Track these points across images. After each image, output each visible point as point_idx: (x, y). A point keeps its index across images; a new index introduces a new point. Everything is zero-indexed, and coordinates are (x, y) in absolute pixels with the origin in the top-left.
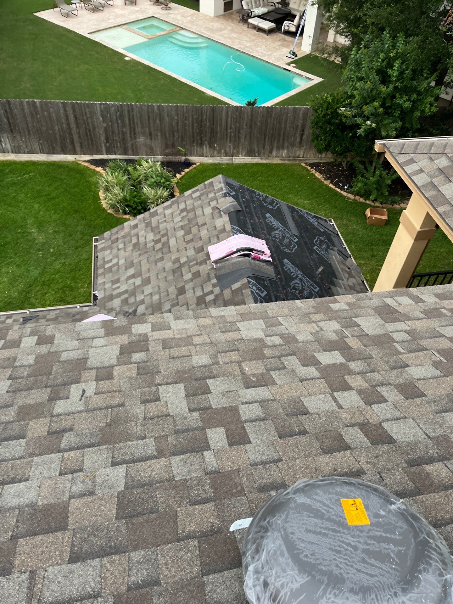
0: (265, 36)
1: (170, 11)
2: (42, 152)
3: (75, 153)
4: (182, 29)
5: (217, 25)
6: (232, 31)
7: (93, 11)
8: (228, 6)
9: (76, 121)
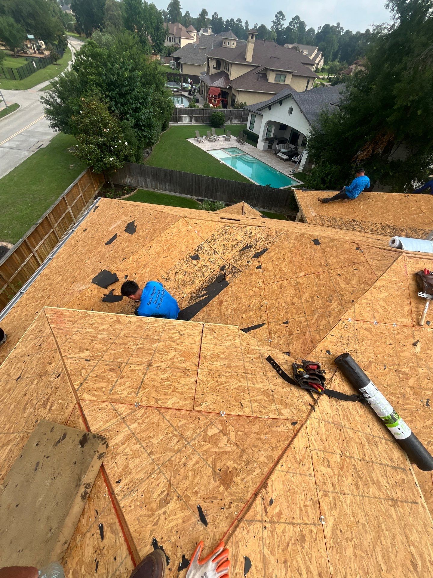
0: (283, 161)
1: (244, 146)
2: (180, 193)
3: (192, 195)
4: (248, 154)
5: (263, 154)
6: (269, 158)
7: (211, 141)
8: (270, 147)
9: (195, 182)
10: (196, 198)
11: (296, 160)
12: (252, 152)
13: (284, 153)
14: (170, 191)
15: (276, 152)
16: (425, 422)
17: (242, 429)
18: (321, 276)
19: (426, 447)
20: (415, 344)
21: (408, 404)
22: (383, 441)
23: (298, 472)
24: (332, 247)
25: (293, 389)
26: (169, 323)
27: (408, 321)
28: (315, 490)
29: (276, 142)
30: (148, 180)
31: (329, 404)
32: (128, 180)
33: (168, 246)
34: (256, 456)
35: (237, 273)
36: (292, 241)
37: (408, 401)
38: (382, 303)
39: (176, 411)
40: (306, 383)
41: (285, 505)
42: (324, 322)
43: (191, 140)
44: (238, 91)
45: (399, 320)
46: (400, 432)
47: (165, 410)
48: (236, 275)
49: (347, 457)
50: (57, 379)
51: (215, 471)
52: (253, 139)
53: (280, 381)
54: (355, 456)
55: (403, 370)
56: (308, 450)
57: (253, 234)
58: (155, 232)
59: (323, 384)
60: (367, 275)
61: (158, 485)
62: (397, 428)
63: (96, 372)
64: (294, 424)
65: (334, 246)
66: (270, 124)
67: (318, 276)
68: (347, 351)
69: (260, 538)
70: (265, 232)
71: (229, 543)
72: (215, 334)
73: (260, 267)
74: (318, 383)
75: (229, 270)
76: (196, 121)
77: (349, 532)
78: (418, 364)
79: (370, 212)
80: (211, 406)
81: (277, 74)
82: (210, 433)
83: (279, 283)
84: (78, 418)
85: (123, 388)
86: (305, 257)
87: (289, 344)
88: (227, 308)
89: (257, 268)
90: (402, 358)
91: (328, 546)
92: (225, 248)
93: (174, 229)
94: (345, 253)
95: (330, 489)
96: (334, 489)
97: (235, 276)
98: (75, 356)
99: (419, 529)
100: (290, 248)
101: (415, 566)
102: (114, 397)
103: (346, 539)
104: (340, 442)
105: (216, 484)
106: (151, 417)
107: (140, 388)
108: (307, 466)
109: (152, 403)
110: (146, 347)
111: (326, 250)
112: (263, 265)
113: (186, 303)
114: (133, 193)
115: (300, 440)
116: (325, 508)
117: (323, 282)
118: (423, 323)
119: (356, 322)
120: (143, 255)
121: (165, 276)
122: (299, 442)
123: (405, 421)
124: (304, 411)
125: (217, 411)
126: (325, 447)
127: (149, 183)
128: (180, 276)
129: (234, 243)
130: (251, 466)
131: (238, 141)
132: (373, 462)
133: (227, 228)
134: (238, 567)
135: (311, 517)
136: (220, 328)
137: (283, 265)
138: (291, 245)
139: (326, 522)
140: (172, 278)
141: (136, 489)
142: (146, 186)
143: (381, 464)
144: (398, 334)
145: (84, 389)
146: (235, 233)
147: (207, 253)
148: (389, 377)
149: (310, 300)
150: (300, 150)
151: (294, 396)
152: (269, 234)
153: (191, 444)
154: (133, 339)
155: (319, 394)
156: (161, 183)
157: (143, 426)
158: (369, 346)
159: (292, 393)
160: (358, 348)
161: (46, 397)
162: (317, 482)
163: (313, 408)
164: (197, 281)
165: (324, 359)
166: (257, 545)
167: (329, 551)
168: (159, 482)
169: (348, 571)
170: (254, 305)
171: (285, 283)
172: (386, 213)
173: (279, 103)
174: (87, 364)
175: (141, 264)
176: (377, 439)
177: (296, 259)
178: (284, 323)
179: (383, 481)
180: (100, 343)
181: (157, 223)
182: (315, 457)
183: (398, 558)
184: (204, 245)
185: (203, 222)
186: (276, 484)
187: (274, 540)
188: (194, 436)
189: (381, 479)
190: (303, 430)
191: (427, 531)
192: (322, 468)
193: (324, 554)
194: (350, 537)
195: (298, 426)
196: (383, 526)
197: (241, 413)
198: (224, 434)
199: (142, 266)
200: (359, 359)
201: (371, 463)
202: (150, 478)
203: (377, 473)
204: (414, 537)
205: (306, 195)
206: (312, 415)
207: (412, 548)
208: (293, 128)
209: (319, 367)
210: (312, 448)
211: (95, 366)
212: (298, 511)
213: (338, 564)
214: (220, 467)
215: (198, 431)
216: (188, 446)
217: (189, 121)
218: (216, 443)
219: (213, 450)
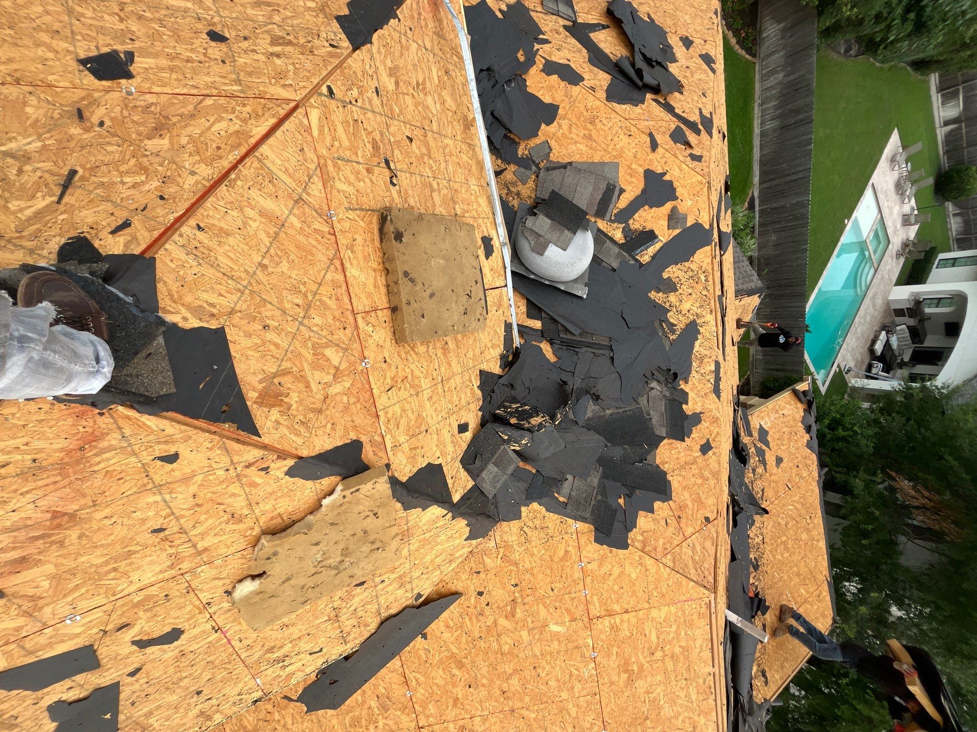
0: (868, 346)
1: (895, 259)
2: (762, 156)
3: (761, 183)
4: (876, 271)
5: (879, 302)
6: (873, 317)
7: (898, 185)
8: (899, 313)
9: (792, 181)
10: (756, 194)
11: (874, 371)
12: (883, 278)
13: (887, 344)
14: (763, 134)
15: (888, 328)
17: (352, 400)
21: (470, 620)
24: (702, 476)
27: (596, 610)
29: (912, 322)
30: (781, 75)
32: (771, 31)
34: (320, 432)
37: (474, 620)
38: (616, 571)
39: (344, 287)
41: (269, 489)
43: (895, 139)
45: (595, 597)
47: (339, 267)
50: (327, 44)
51: (274, 377)
52: (915, 273)
55: (518, 610)
58: (664, 133)
60: (661, 542)
61: (221, 295)
63: (362, 117)
65: (705, 479)
66: (959, 300)
69: (211, 466)
70: (707, 353)
76: (950, 135)
79: (783, 522)
80: (371, 341)
82: (329, 352)
84: (273, 116)
85: (352, 178)
90: (535, 607)
93: (677, 170)
94: (694, 500)
98: (378, 64)
102: (331, 168)
105: (257, 384)
106: (319, 247)
107: (362, 210)
109: (343, 241)
110: (435, 195)
111: (693, 467)
114: (743, 53)
119: (574, 536)
125: (366, 354)
127: (773, 80)
130: (302, 429)
131: (905, 245)
134: (161, 446)
135: (269, 525)
141: (201, 261)
142: (764, 78)
144: (572, 599)
145: (325, 106)
146: (694, 295)
150: (899, 372)
152: (706, 360)
153: (301, 328)
154: (443, 165)
156: (777, 107)
157: (302, 239)
158: (541, 560)
160: (534, 543)
161: (291, 38)
166: (200, 465)
168: (225, 294)
174: (371, 94)
175: (591, 127)
176: (409, 586)
179: (355, 602)
180: (416, 105)
187: (218, 485)
188: (315, 329)
193: (232, 550)
197: (376, 392)
198: (335, 375)
202: (226, 278)
207: (290, 645)
208: (952, 348)
211: (373, 112)
213: (229, 567)
214: (283, 382)
215: (325, 333)
216: (297, 323)
217: (949, 118)
218: (315, 366)
219: (305, 364)
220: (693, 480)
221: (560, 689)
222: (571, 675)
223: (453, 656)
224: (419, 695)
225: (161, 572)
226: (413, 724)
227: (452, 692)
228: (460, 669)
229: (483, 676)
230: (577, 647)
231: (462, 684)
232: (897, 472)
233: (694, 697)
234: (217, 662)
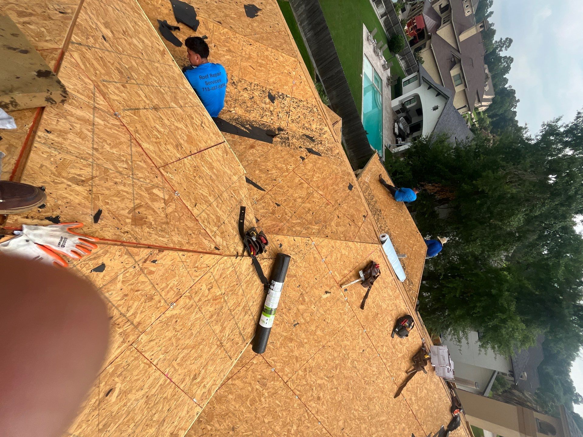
0: (392, 132)
1: (387, 88)
3: (317, 66)
5: (389, 110)
6: (389, 117)
7: (374, 51)
8: (398, 112)
9: (331, 61)
10: (318, 73)
11: (399, 142)
12: (386, 98)
13: (399, 128)
14: (308, 40)
15: (396, 121)
16: (283, 332)
17: (181, 214)
18: (329, 206)
19: (268, 343)
20: (326, 292)
21: (286, 315)
22: (251, 317)
23: (188, 270)
24: (354, 200)
25: (238, 237)
26: (201, 108)
27: (339, 278)
28: (187, 289)
29: (404, 114)
30: (303, 6)
31: (248, 266)
33: (264, 62)
34: (173, 233)
35: (285, 145)
36: (339, 169)
37: (288, 314)
38: (339, 255)
39: (145, 154)
40: (249, 242)
41: (161, 273)
42: (299, 229)
43: (365, 29)
44: (430, 47)
45: (335, 272)
46: (266, 321)
47: (137, 144)
48: (284, 144)
49: (224, 299)
50: (58, 13)
51: (135, 210)
52: (397, 92)
53: (236, 225)
54: (229, 304)
55: (305, 298)
56: (208, 269)
57: (325, 136)
58: (267, 40)
59: (257, 254)
60: (351, 233)
61: (81, 169)
62: (266, 318)
63: (103, 55)
64: (216, 248)
65: (356, 200)
66: (417, 97)
67: (328, 204)
68: (292, 256)
69: (124, 267)
70: (332, 145)
71: (102, 245)
72: (225, 156)
73: (303, 159)
74: (256, 249)
75: (283, 135)
76: (385, 22)
77: (181, 328)
78: (316, 302)
79: (392, 217)
80: (174, 182)
81: (459, 74)
82: (155, 191)
83: (302, 181)
84: (52, 59)
85: (117, 92)
86: (334, 186)
87: (264, 216)
88: (253, 154)
89: (301, 157)
90: (312, 292)
91: (160, 319)
92: (297, 120)
93: (281, 58)
94: (356, 211)
95: (196, 299)
96: (198, 302)
97: (282, 144)
98: (96, 21)
99: (218, 369)
100: (333, 171)
101: (195, 378)
102: (102, 87)
103: (174, 328)
104: (230, 289)
105: (127, 215)
106: (120, 134)
107: (131, 109)
108: (197, 274)
109: (131, 129)
110: (165, 96)
111: (349, 197)
112: (306, 160)
113: (228, 117)
115: (210, 259)
116: (181, 302)
117: (326, 210)
118: (344, 287)
119: (315, 248)
120: (238, 41)
121: (236, 79)
122: (208, 259)
123: (274, 321)
124: (230, 251)
125: (175, 188)
126: (218, 279)
127: (301, 10)
128: (246, 95)
129: (306, 125)
130: (163, 234)
131: (388, 79)
132: (234, 317)
133: (315, 110)
134: (93, 262)
135: (168, 296)
136: (233, 158)
137: (317, 175)
138: (336, 171)
139: (173, 308)
140: (239, 88)
141: (59, 151)
142: (296, 9)
143: (236, 324)
144: (326, 278)
145: (80, 50)
146: (315, 120)
147: (283, 106)
148: (294, 293)
149: (307, 210)
150: (409, 139)
151: (234, 239)
152: (333, 149)
153: (134, 180)
154: (161, 79)
155: (249, 255)
156: (309, 24)
157: (108, 130)
158: (305, 267)
159: (235, 237)
160: (299, 262)
161: (30, 11)
162: (193, 287)
163: (237, 256)
164: (253, 114)
165: (274, 246)
166: (119, 268)
167: (158, 321)
168: (84, 168)
169: (157, 340)
170: (272, 174)
171: (306, 185)
172: (398, 228)
173: (437, 93)
174: (101, 40)
175: (228, 45)
176: (250, 312)
177: (329, 181)
178: (276, 204)
179: (227, 332)
180: (130, 44)
181: (276, 37)
182: (207, 276)
183: (191, 366)
184: (287, 99)
185: (306, 83)
186: (169, 258)
187: (133, 278)
188: (142, 180)
189: (227, 329)
190: (218, 257)
191: (220, 374)
192: (204, 286)
193: (153, 319)
194: (178, 330)
195: (217, 251)
196: (201, 347)
197: (189, 207)
198: (165, 203)
199: (227, 48)
200: (291, 268)
201: (232, 317)
202: (79, 159)
203: (229, 325)
204: (211, 368)
205: (378, 164)
206: (232, 258)
207: (203, 371)
208: (422, 121)
209: (266, 243)
210: (212, 270)
211: (108, 51)
212: (164, 285)
213: (155, 331)
214: (141, 212)
215: (148, 181)
216: (131, 179)
217: (382, 14)
218: (153, 200)
219: (147, 200)
220: (351, 203)
221: (339, 323)
222: (341, 314)
223: (286, 337)
224: (278, 367)
225: (119, 347)
226: (282, 383)
227: (293, 356)
228: (291, 342)
229: (304, 339)
230: (338, 300)
231: (296, 349)
232: (424, 182)
233: (391, 294)
234: (169, 397)
